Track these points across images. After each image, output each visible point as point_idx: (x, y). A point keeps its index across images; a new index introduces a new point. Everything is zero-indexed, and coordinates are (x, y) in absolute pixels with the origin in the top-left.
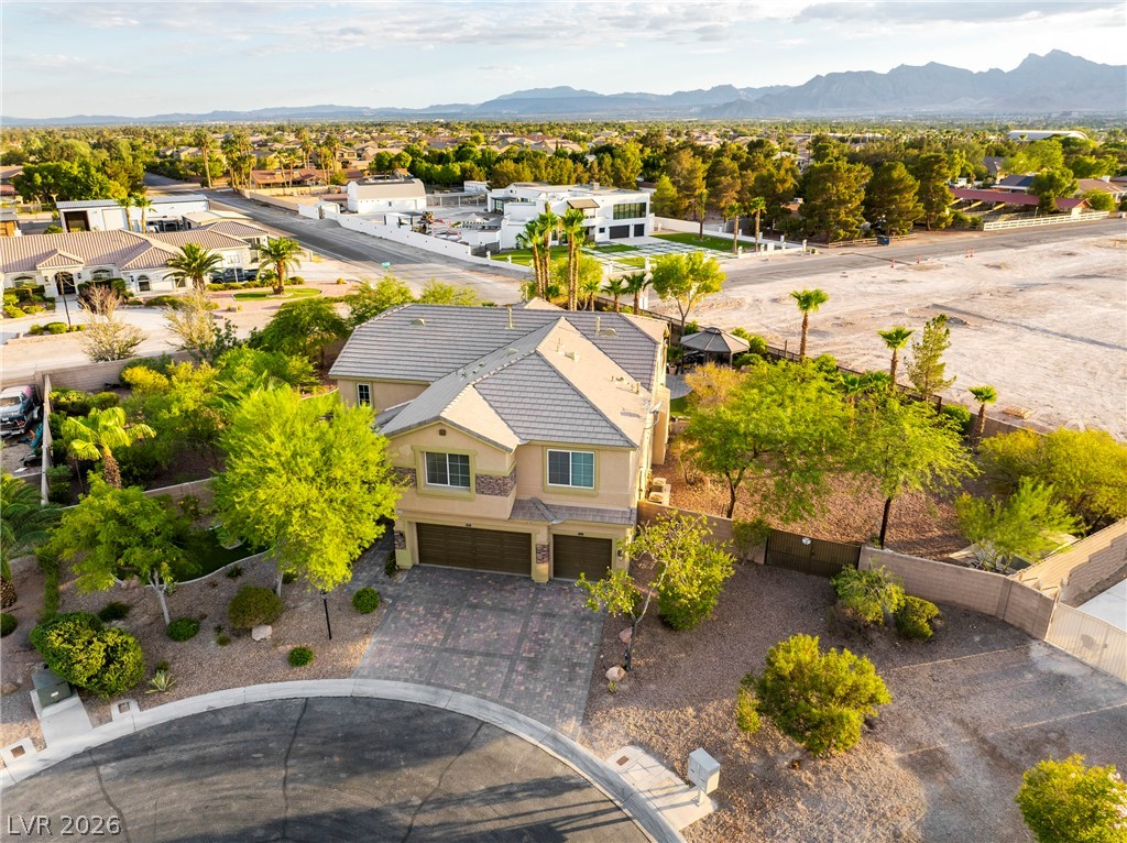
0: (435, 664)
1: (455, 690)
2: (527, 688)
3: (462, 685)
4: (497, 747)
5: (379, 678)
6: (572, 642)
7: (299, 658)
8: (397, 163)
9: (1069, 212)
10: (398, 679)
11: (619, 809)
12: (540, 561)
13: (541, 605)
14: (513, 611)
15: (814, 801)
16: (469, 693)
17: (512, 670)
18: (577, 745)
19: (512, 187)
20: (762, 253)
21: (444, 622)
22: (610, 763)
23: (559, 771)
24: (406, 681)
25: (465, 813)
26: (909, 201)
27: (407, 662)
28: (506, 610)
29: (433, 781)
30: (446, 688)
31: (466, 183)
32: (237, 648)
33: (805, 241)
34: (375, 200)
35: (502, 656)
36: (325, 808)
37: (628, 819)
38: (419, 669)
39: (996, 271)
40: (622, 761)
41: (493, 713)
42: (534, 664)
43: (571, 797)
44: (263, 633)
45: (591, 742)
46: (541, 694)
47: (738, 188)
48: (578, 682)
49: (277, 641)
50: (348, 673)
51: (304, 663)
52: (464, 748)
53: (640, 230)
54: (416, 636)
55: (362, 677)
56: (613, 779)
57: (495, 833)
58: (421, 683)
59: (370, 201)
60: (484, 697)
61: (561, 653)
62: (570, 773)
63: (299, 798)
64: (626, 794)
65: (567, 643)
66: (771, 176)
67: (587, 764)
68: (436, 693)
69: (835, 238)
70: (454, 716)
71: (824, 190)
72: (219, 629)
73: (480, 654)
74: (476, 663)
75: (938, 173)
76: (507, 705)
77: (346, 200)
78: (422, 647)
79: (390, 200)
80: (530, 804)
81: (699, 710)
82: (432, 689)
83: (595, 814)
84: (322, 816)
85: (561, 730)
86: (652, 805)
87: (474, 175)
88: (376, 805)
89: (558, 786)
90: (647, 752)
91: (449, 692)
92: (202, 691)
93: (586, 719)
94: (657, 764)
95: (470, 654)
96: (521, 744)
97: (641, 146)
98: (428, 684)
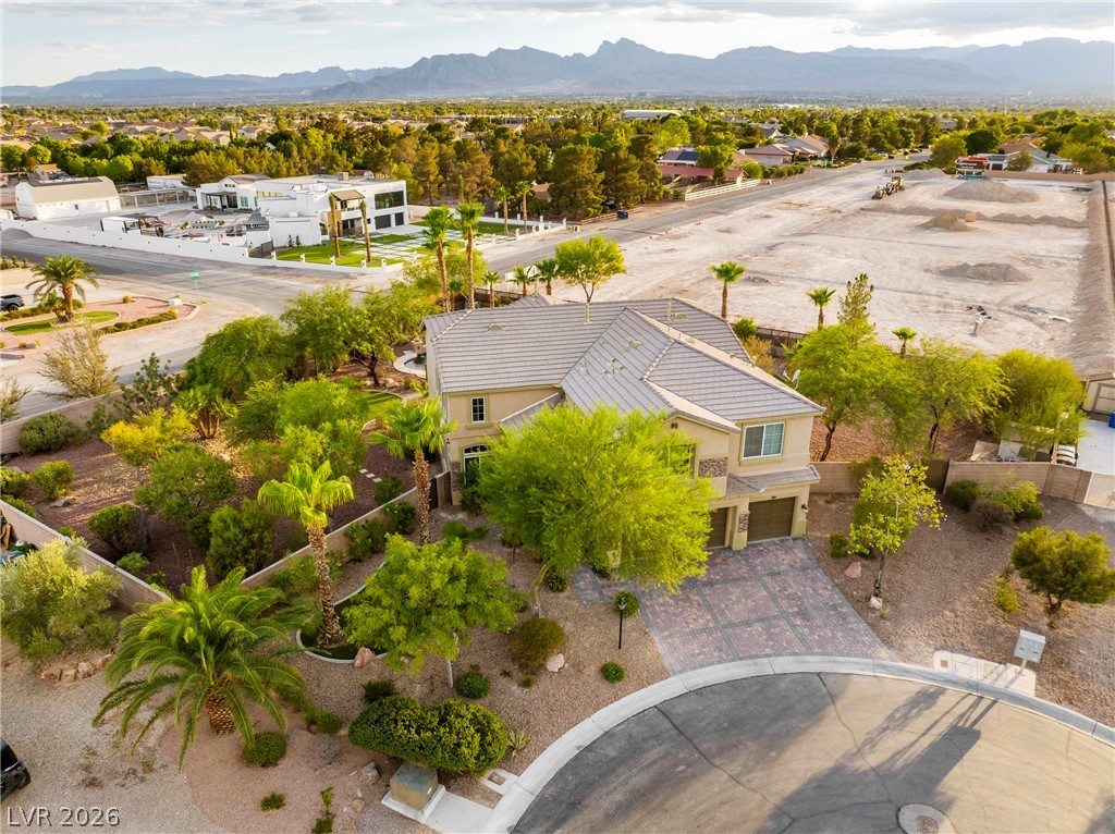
0: (728, 642)
1: (767, 656)
2: (819, 636)
3: (768, 651)
5: (695, 668)
6: (815, 590)
7: (612, 674)
8: (32, 159)
9: (733, 182)
10: (712, 664)
11: (981, 698)
12: (742, 529)
13: (759, 568)
14: (744, 579)
15: (1089, 646)
16: (781, 655)
17: (794, 627)
18: (901, 664)
19: (227, 181)
20: (535, 233)
21: (699, 604)
22: (938, 668)
23: (913, 688)
24: (719, 662)
26: (633, 178)
27: (703, 647)
28: (738, 580)
30: (760, 657)
31: (149, 179)
32: (542, 685)
33: (565, 220)
34: (58, 204)
35: (774, 617)
36: (795, 785)
37: (994, 702)
38: (720, 649)
39: (729, 235)
40: (944, 664)
41: (814, 664)
42: (804, 615)
43: (944, 702)
44: (556, 663)
45: (908, 659)
46: (834, 637)
48: (851, 619)
49: (578, 667)
50: (662, 674)
51: (621, 676)
52: (832, 697)
53: (400, 219)
54: (688, 624)
55: (680, 672)
56: (949, 678)
58: (733, 660)
59: (51, 205)
60: (797, 654)
61: (815, 600)
62: (922, 686)
64: (973, 686)
65: (811, 592)
66: (516, 160)
67: (927, 676)
68: (755, 664)
69: (587, 215)
70: (792, 677)
72: (506, 674)
73: (756, 621)
74: (760, 629)
75: (648, 152)
76: (820, 654)
77: (15, 204)
78: (703, 631)
79: (76, 202)
81: (953, 610)
82: (749, 662)
83: (973, 706)
84: (801, 791)
85: (880, 658)
86: (999, 686)
87: (153, 169)
89: (927, 698)
90: (952, 652)
91: (765, 660)
92: (556, 736)
93: (886, 641)
94: (968, 657)
95: (748, 623)
96: (864, 679)
97: (322, 132)
98: (741, 659)
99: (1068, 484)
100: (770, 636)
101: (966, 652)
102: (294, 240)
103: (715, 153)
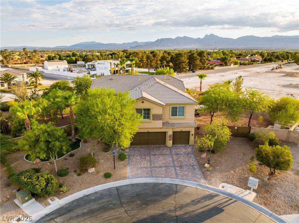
0: (151, 172)
1: (162, 177)
2: (183, 174)
3: (163, 176)
4: (185, 190)
5: (136, 178)
6: (188, 160)
7: (107, 176)
8: (54, 58)
9: (230, 65)
10: (142, 177)
11: (231, 199)
12: (170, 140)
13: (173, 152)
14: (167, 155)
15: (281, 187)
16: (167, 177)
17: (175, 170)
18: (207, 185)
19: (93, 62)
21: (148, 160)
22: (220, 188)
23: (207, 193)
24: (145, 177)
25: (190, 209)
26: (198, 62)
27: (142, 172)
28: (164, 155)
29: (173, 202)
30: (159, 177)
31: (77, 62)
32: (85, 176)
33: (176, 72)
34: (53, 66)
35: (170, 166)
36: (145, 216)
37: (236, 201)
38: (147, 173)
39: (223, 77)
40: (223, 187)
41: (177, 181)
42: (181, 167)
43: (216, 199)
44: (92, 170)
45: (211, 184)
46: (188, 174)
47: (156, 60)
48: (197, 170)
49: (98, 172)
50: (125, 178)
51: (110, 177)
52: (176, 192)
54: (141, 165)
55: (130, 178)
56: (224, 192)
57: (203, 212)
58: (150, 177)
59: (51, 66)
60: (172, 178)
61: (187, 163)
62: (211, 193)
63: (133, 215)
64: (230, 195)
65: (187, 160)
66: (165, 56)
67: (214, 190)
68: (157, 179)
69: (183, 71)
70: (166, 184)
71: (179, 59)
72: (75, 171)
73: (164, 167)
74: (164, 169)
75: (203, 56)
76: (180, 179)
77: (44, 66)
78: (145, 168)
79: (57, 66)
80: (207, 203)
81: (235, 171)
82: (155, 178)
83: (226, 202)
84: (145, 219)
85: (200, 182)
86: (240, 196)
87: (79, 60)
88: (161, 212)
89: (211, 197)
90: (228, 184)
91: (161, 178)
92: (79, 191)
93: (205, 178)
94: (233, 186)
95: (161, 167)
96: (191, 188)
97: (123, 53)
98: (153, 177)
99: (295, 138)
100: (166, 172)
101: (233, 184)
102: (102, 74)
103: (226, 58)
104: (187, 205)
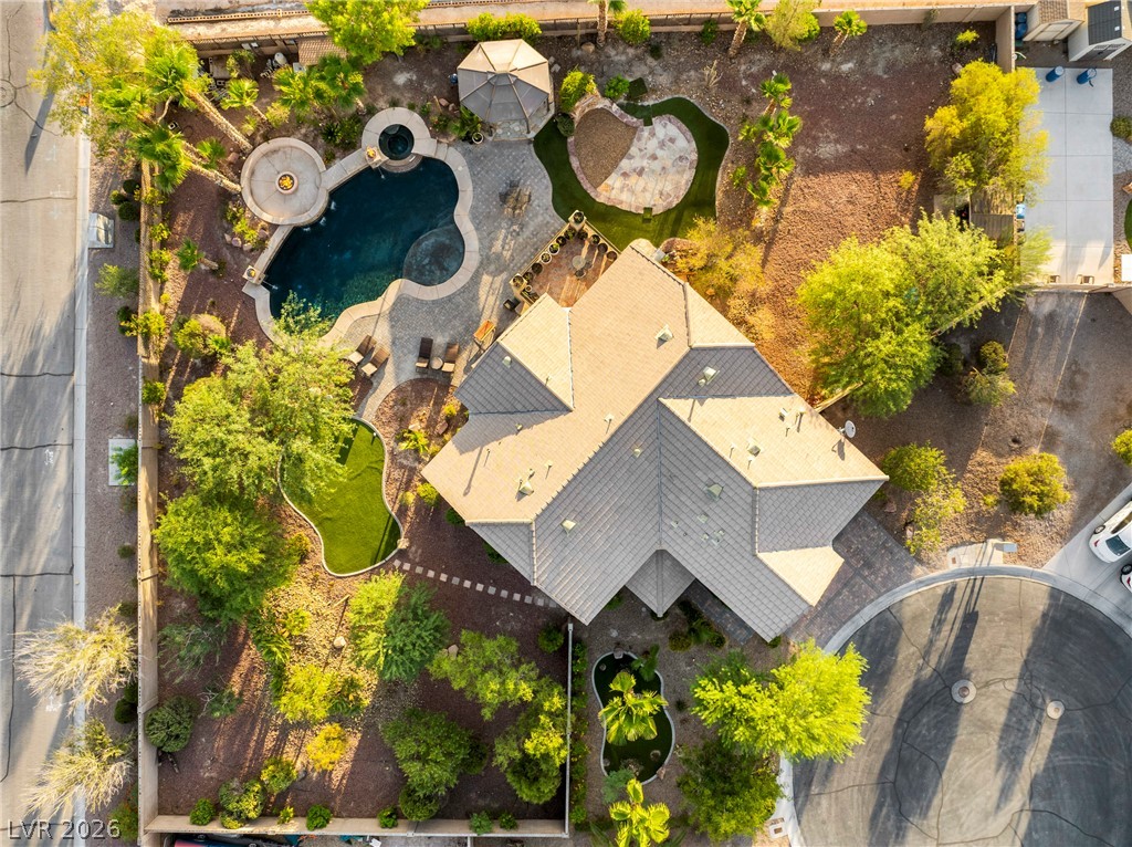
0: (833, 614)
1: (858, 611)
2: (881, 577)
3: (857, 607)
4: (907, 612)
6: (868, 537)
10: (831, 637)
11: (975, 579)
16: (864, 606)
17: (865, 578)
18: (932, 575)
22: (952, 567)
23: (940, 592)
24: (834, 634)
25: (940, 644)
27: (821, 628)
29: (913, 649)
30: (854, 617)
35: (852, 579)
36: (902, 701)
37: (983, 579)
38: (831, 623)
40: (954, 561)
41: (884, 602)
42: (868, 565)
43: (958, 595)
45: (934, 568)
46: (890, 573)
48: (896, 550)
52: (901, 626)
54: (806, 617)
56: (960, 571)
57: (957, 638)
58: (841, 627)
60: (873, 600)
61: (871, 547)
62: (945, 587)
63: (888, 711)
64: (971, 572)
67: (945, 577)
68: (853, 623)
70: (875, 620)
73: (843, 588)
74: (847, 593)
76: (885, 592)
78: (816, 616)
80: (951, 615)
82: (849, 623)
83: (972, 591)
84: (905, 704)
85: (918, 576)
86: (984, 565)
88: (911, 681)
89: (947, 599)
90: (957, 547)
91: (857, 616)
93: (920, 561)
94: (965, 548)
95: (839, 593)
96: (913, 599)
98: (844, 623)
100: (853, 594)
104: (931, 642)
